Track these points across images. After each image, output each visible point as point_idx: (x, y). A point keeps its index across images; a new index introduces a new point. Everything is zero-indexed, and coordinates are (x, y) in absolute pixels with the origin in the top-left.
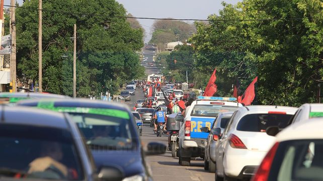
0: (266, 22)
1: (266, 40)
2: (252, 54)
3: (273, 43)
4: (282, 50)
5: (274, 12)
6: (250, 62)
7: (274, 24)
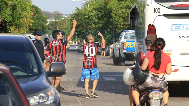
0: (98, 14)
1: (98, 20)
2: (94, 25)
3: (100, 21)
4: (103, 23)
5: (100, 11)
6: (93, 27)
7: (100, 15)
